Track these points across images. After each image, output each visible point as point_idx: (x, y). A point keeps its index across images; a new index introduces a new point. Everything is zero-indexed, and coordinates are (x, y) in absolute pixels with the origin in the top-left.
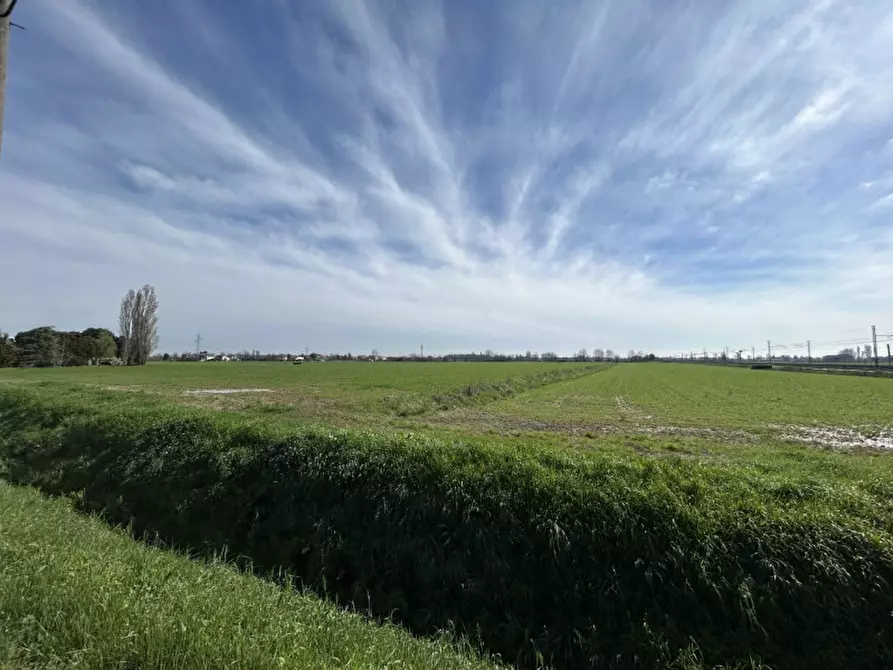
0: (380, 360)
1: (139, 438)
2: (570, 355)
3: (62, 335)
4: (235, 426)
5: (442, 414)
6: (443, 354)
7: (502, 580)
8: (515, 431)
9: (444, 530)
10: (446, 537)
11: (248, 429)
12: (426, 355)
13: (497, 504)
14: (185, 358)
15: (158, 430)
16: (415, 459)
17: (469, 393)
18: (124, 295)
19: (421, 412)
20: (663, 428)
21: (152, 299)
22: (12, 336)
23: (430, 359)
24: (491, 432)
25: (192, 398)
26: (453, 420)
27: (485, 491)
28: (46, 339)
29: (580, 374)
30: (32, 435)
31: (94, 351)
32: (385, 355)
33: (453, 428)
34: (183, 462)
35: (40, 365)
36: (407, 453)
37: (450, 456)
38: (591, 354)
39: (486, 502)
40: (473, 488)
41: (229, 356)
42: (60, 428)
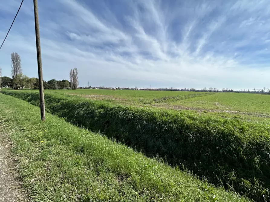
0: (138, 90)
1: (77, 106)
2: (200, 89)
3: (57, 81)
4: (99, 104)
5: (156, 104)
6: (157, 88)
7: (173, 148)
8: (179, 109)
9: (156, 133)
10: (156, 135)
11: (103, 105)
12: (151, 88)
13: (173, 128)
14: (85, 88)
15: (81, 104)
16: (148, 114)
17: (165, 99)
18: (70, 71)
19: (150, 103)
20: (233, 111)
21: (76, 72)
22: (47, 82)
23: (153, 90)
24: (172, 109)
25: (88, 97)
26: (160, 106)
27: (169, 124)
28: (54, 82)
29: (203, 95)
30: (54, 104)
31: (65, 86)
32: (139, 88)
33: (159, 107)
34: (87, 112)
35: (54, 89)
36: (146, 112)
37: (158, 114)
38: (208, 89)
39: (169, 127)
40: (165, 123)
41: (97, 88)
42: (60, 103)
